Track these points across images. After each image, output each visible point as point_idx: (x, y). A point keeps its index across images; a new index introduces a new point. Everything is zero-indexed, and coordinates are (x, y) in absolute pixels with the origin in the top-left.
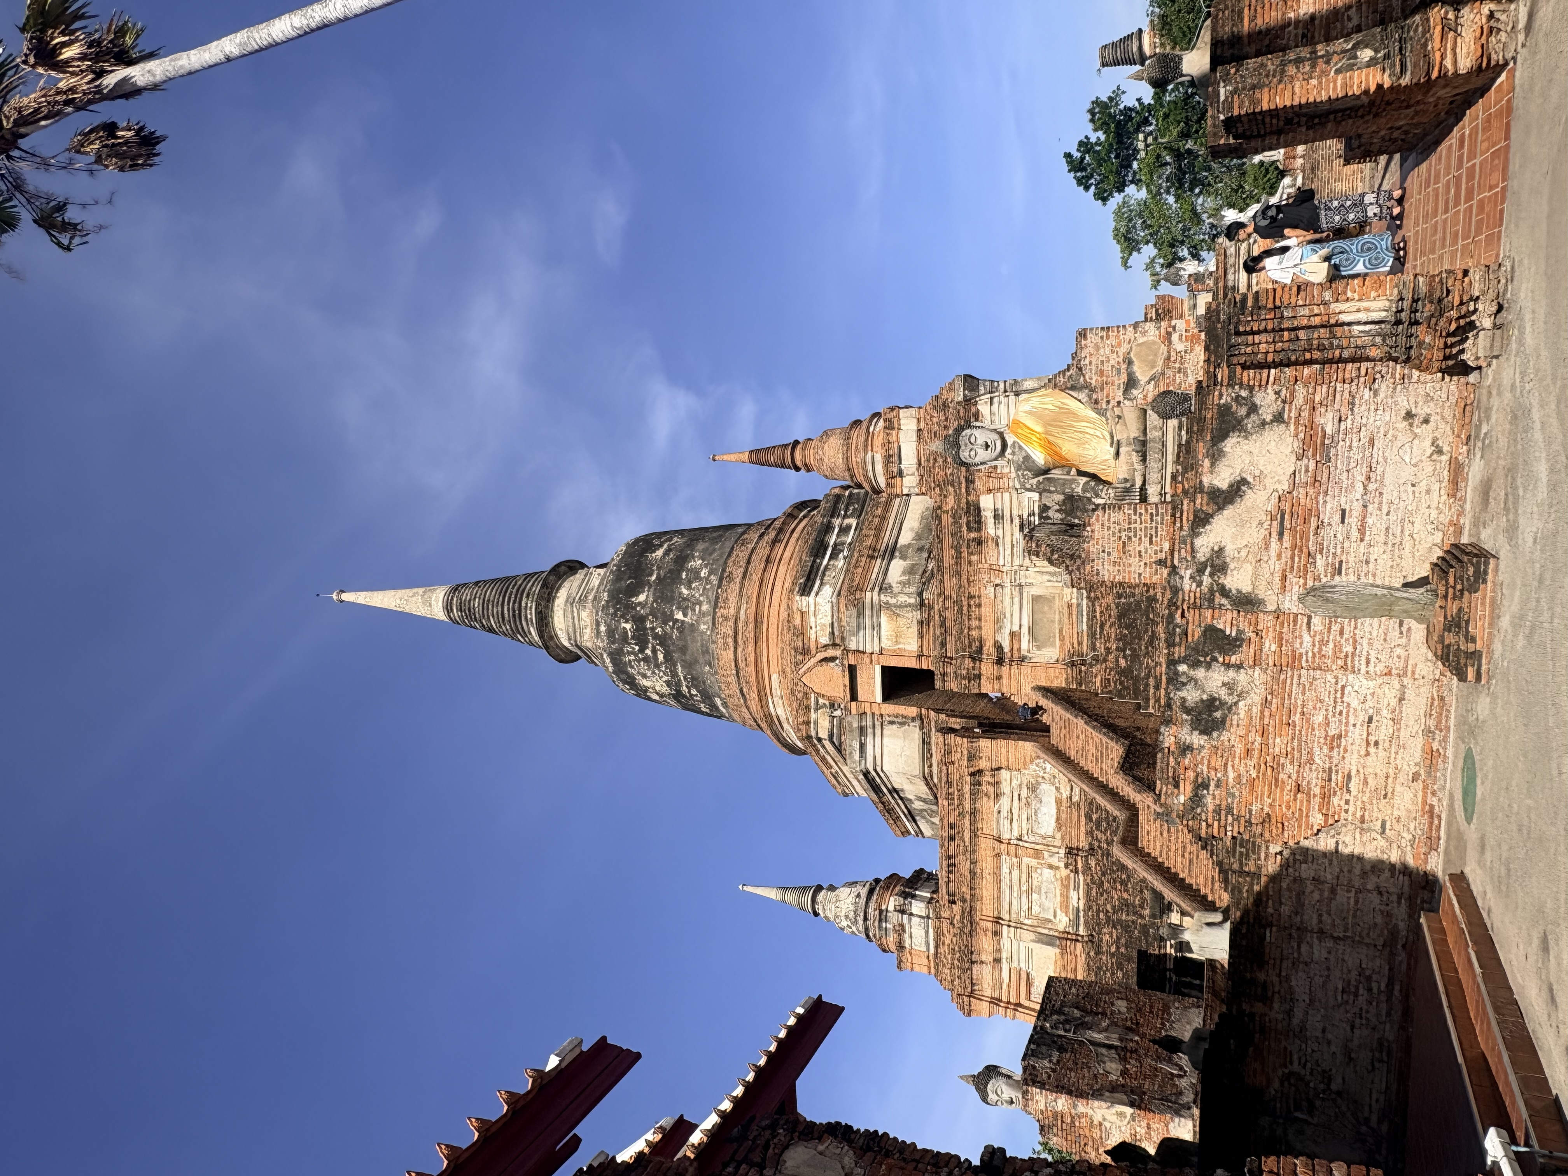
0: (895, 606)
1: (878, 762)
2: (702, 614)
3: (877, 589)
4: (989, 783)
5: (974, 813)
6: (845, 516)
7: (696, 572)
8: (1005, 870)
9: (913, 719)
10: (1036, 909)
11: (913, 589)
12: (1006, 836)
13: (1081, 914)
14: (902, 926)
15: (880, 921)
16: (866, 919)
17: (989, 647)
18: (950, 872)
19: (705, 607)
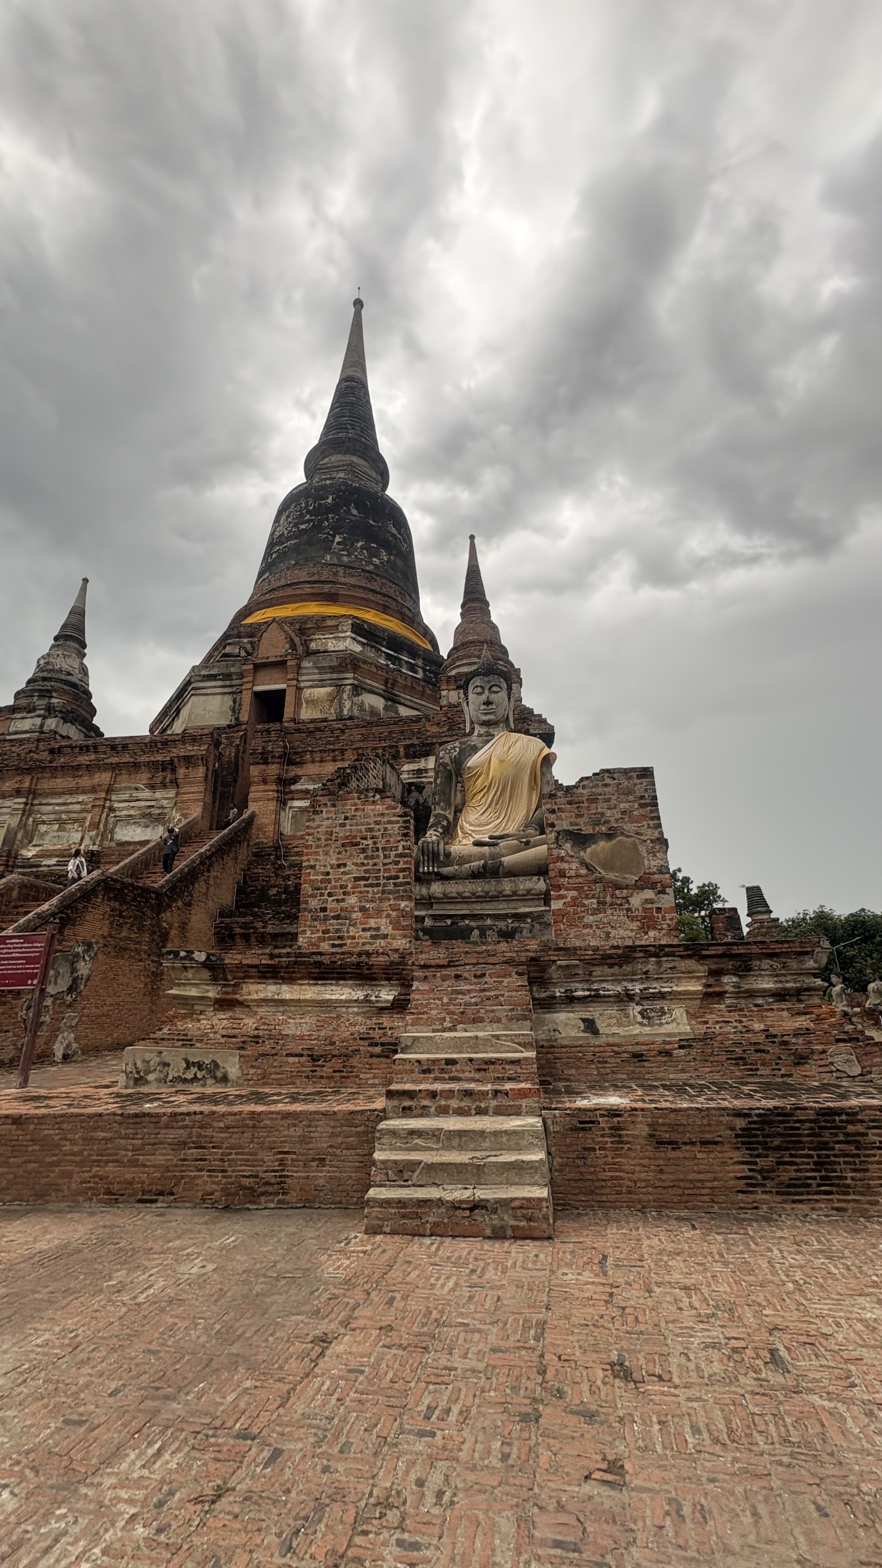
0: (341, 698)
1: (198, 692)
2: (339, 557)
3: (356, 683)
4: (165, 778)
5: (136, 766)
6: (424, 670)
7: (377, 556)
8: (81, 798)
9: (237, 719)
10: (43, 828)
11: (356, 713)
12: (114, 798)
13: (34, 870)
14: (34, 710)
15: (40, 690)
16: (44, 679)
17: (294, 771)
18: (81, 748)
19: (345, 559)
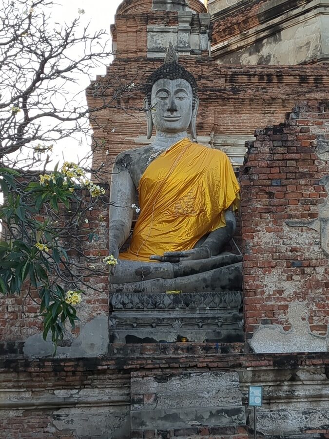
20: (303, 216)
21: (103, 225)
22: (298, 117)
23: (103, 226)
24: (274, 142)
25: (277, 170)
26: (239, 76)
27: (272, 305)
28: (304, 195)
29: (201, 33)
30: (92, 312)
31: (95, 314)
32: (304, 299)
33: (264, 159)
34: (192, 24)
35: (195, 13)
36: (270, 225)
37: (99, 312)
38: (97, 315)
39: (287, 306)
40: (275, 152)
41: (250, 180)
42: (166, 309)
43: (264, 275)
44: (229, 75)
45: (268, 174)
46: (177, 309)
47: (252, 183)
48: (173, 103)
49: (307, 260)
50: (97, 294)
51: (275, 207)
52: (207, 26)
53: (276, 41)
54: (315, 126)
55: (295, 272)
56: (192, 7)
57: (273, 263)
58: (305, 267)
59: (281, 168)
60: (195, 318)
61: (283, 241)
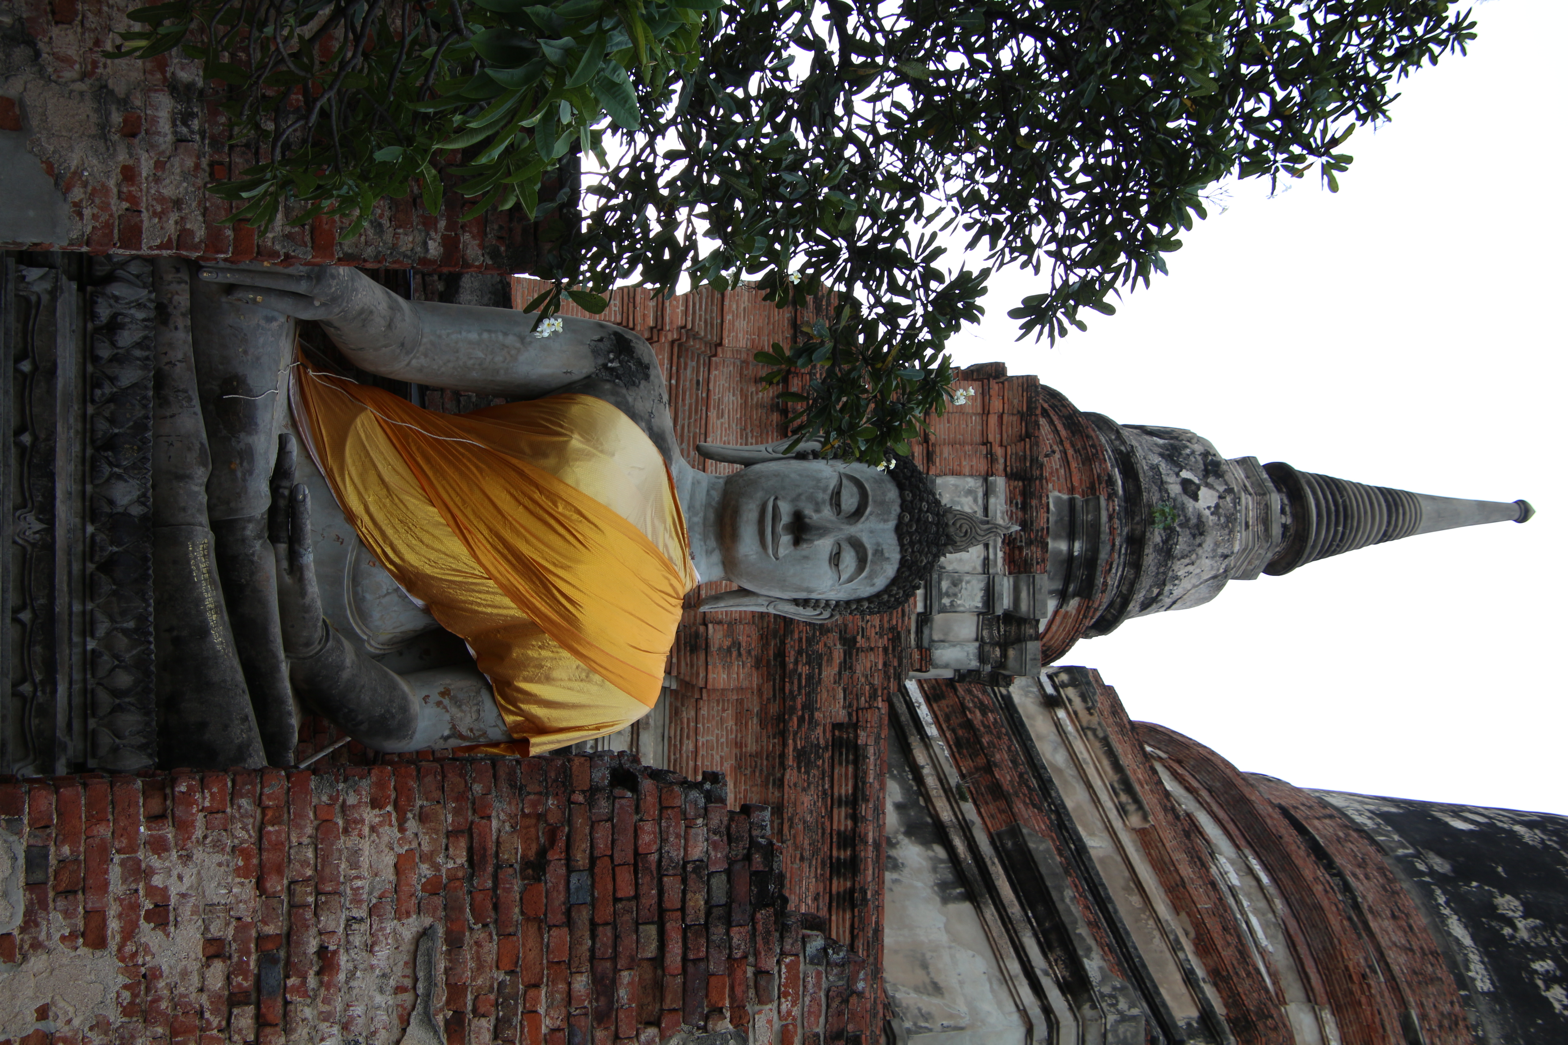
20: (456, 991)
21: (432, 245)
22: (812, 962)
23: (425, 244)
24: (724, 877)
25: (626, 889)
26: (851, 769)
27: (106, 884)
28: (532, 993)
29: (981, 649)
30: (85, 185)
31: (77, 193)
32: (128, 1011)
33: (664, 841)
34: (1009, 617)
35: (1042, 628)
36: (425, 869)
37: (87, 212)
38: (75, 204)
39: (98, 942)
40: (691, 883)
41: (592, 792)
42: (89, 488)
43: (228, 849)
44: (857, 737)
45: (611, 857)
46: (90, 529)
47: (581, 799)
48: (822, 531)
49: (285, 1014)
50: (159, 209)
51: (489, 884)
52: (1002, 664)
53: (943, 887)
54: (777, 1025)
55: (241, 968)
56: (1058, 619)
57: (276, 885)
58: (258, 1008)
59: (634, 903)
60: (51, 598)
61: (361, 920)
